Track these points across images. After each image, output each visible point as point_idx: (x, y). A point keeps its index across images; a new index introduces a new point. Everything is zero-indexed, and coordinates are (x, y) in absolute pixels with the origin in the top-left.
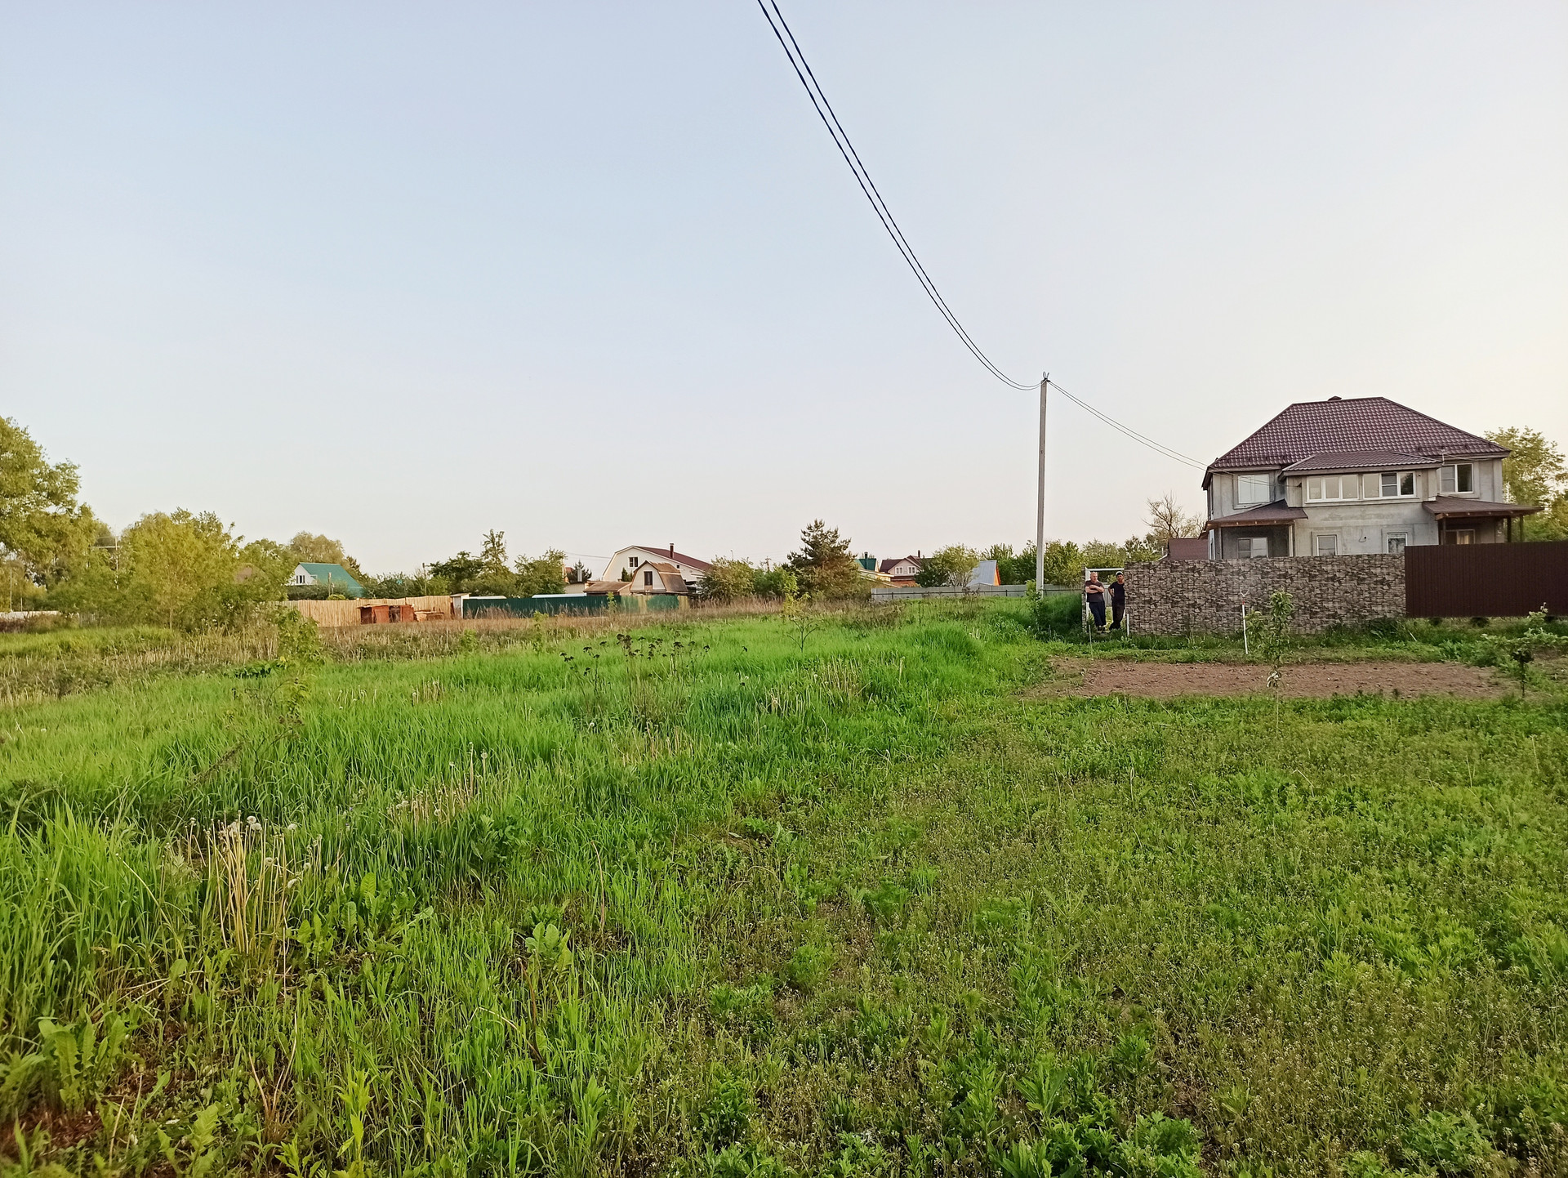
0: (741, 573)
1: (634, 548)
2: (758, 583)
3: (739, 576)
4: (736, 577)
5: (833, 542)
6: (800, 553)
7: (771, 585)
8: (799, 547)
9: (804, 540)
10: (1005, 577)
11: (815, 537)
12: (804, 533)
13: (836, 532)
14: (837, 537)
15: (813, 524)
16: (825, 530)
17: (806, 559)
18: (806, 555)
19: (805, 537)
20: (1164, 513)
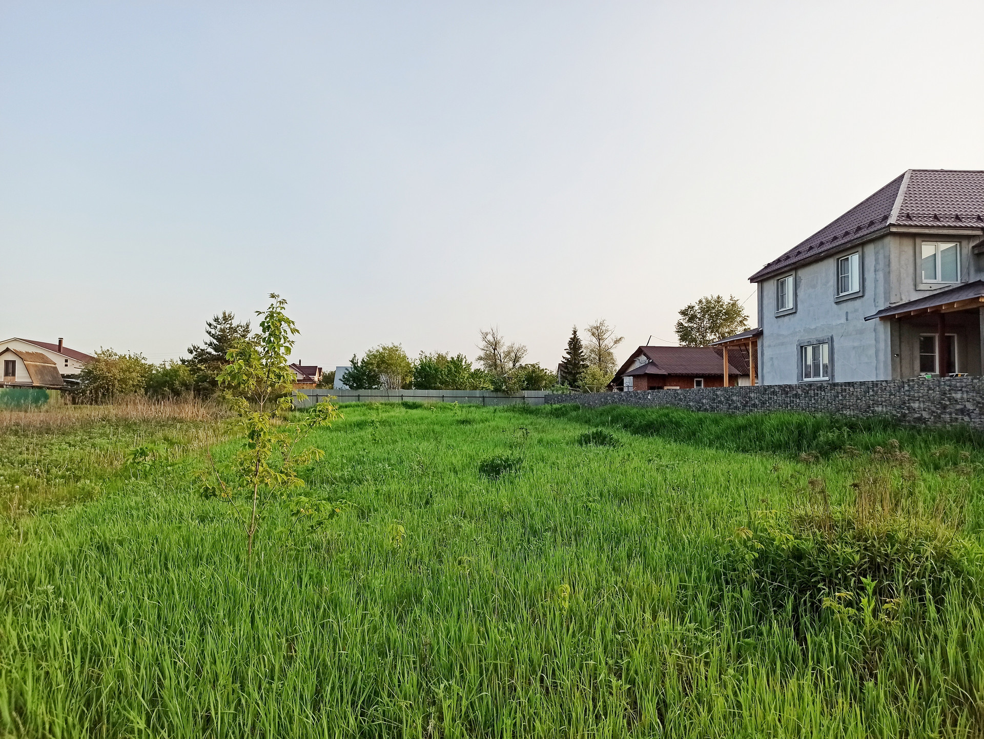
0: (130, 367)
1: (16, 340)
2: (151, 379)
3: (128, 370)
4: (124, 372)
5: (244, 336)
6: (203, 347)
7: (166, 381)
8: (203, 341)
9: (209, 333)
11: (222, 330)
12: (210, 325)
13: (248, 326)
14: (248, 332)
15: (221, 316)
16: (235, 323)
17: (210, 354)
18: (210, 350)
19: (210, 330)
20: (492, 341)
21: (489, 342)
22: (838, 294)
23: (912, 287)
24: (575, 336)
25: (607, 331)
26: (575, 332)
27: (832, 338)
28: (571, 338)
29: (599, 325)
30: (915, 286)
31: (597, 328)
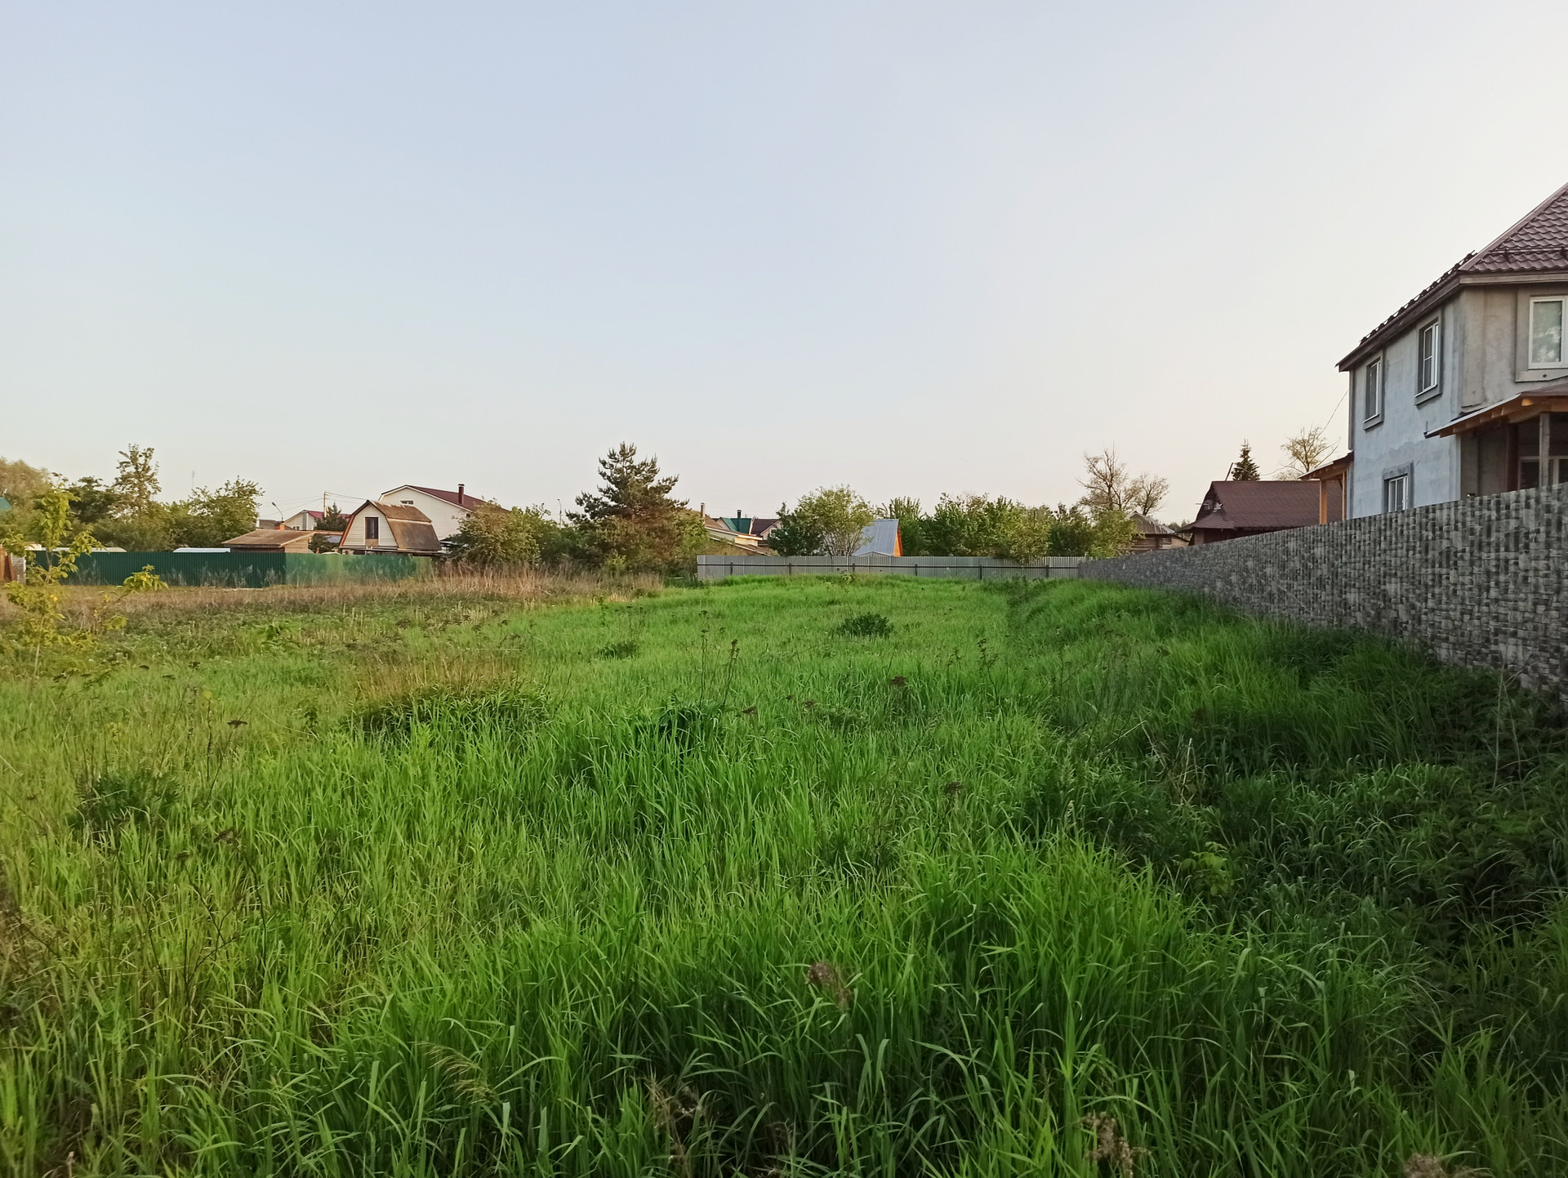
1: (408, 488)
5: (648, 479)
6: (598, 495)
8: (596, 486)
9: (603, 475)
10: (909, 544)
11: (621, 471)
12: (604, 463)
13: (653, 463)
14: (655, 472)
15: (617, 451)
16: (637, 460)
17: (604, 504)
18: (605, 499)
19: (604, 470)
20: (1104, 472)
21: (1100, 475)
22: (1420, 389)
23: (1509, 377)
24: (1246, 460)
25: (1323, 447)
26: (1245, 453)
27: (1412, 465)
28: (1238, 464)
29: (1306, 438)
30: (1514, 374)
31: (1303, 443)
